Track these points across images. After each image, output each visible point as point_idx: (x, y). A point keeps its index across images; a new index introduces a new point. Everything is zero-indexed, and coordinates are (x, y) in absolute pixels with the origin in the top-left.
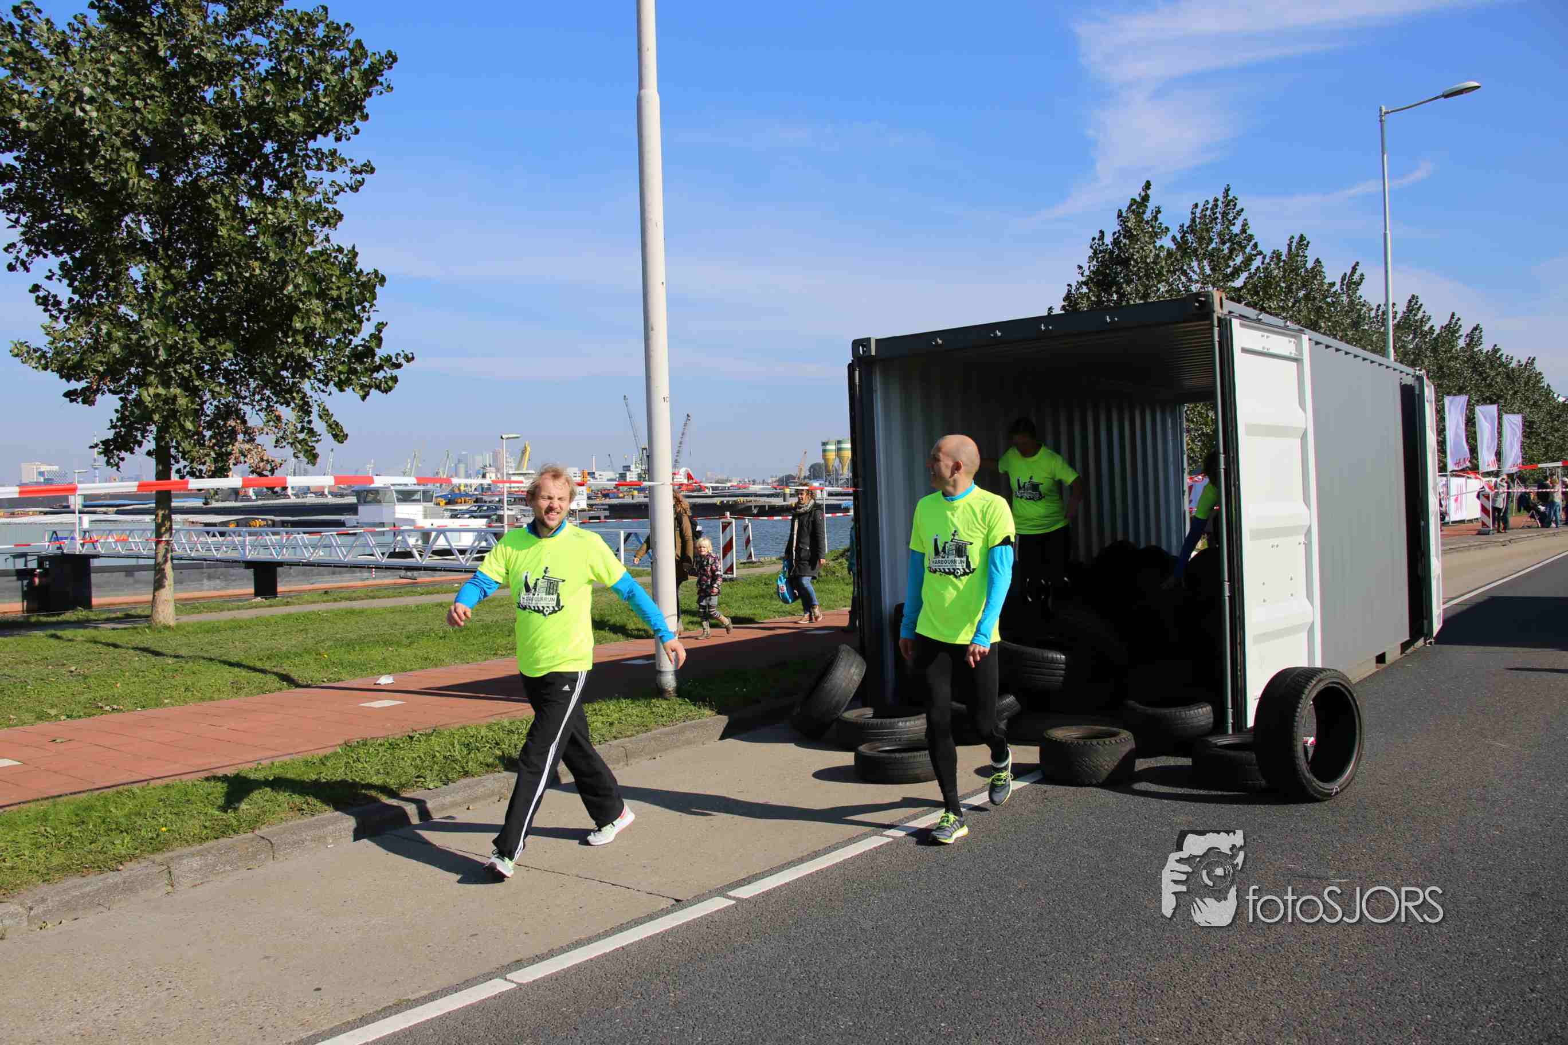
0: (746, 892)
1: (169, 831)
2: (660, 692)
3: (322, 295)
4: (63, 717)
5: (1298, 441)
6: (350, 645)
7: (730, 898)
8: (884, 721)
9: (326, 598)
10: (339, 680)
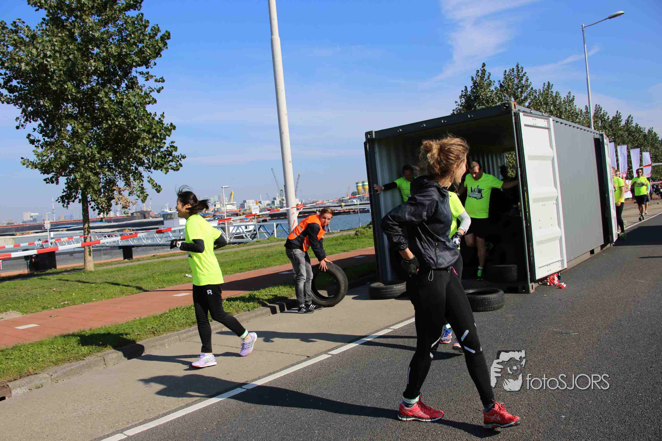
0: (335, 352)
4: (53, 308)
5: (550, 162)
6: (167, 274)
7: (329, 354)
8: (388, 286)
9: (154, 257)
10: (163, 287)
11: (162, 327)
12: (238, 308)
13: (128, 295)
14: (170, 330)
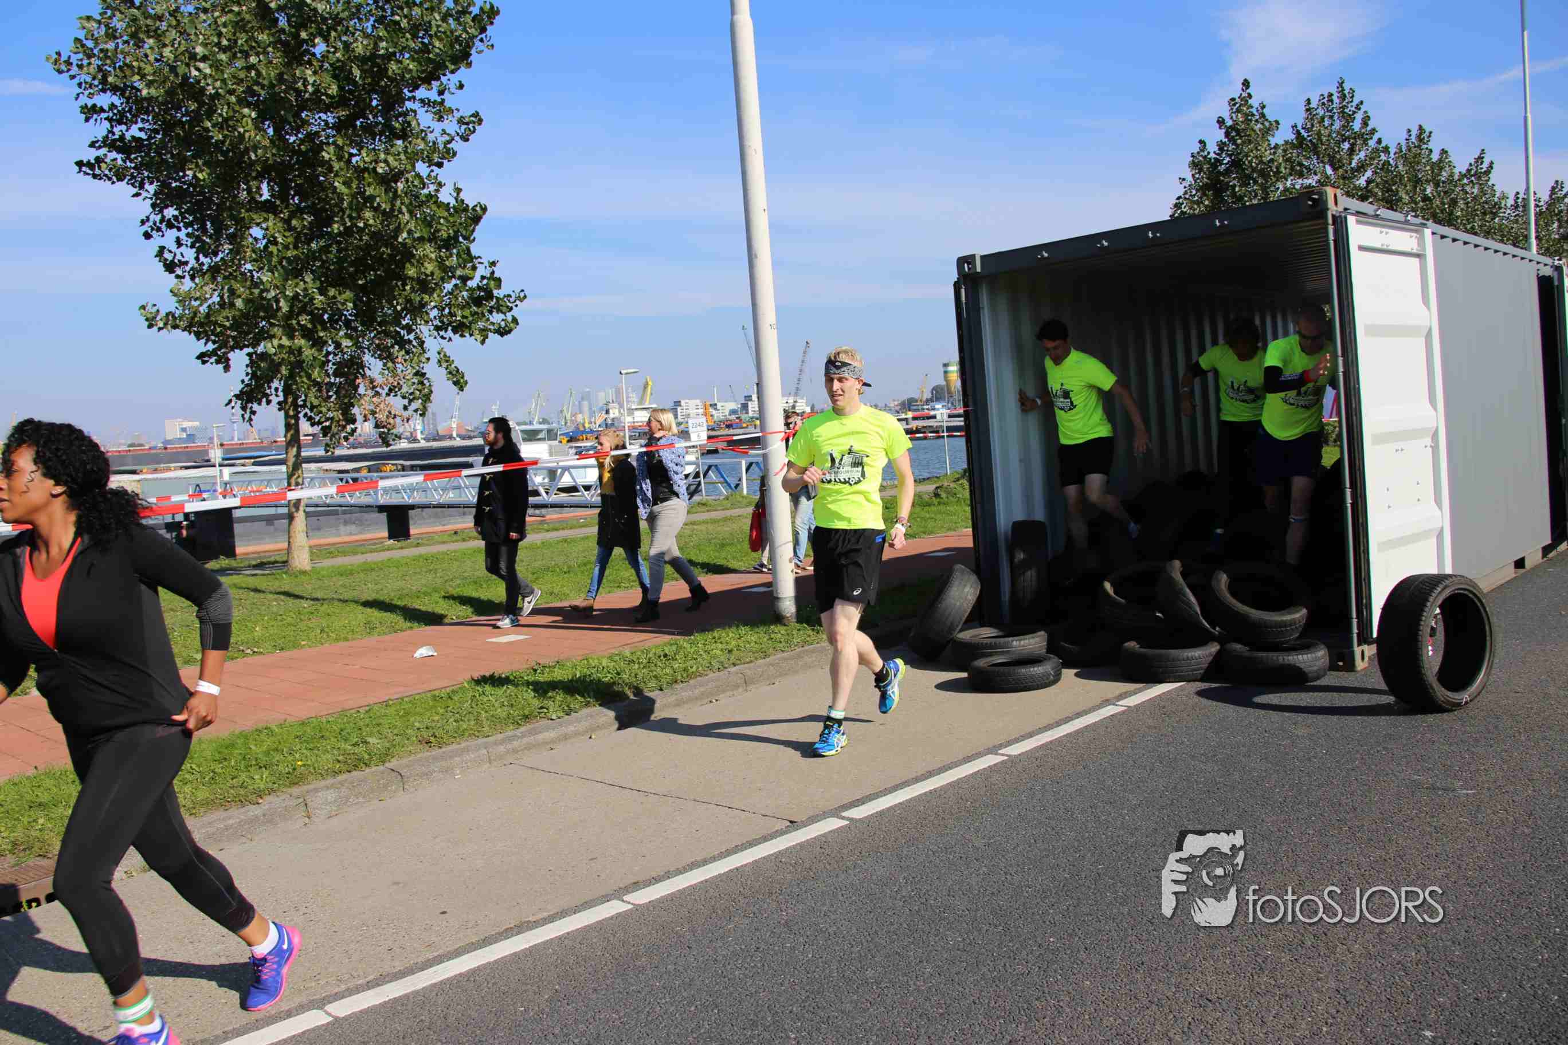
0: (858, 813)
1: (304, 765)
2: (778, 618)
3: (434, 240)
5: (1422, 341)
7: (843, 818)
13: (384, 634)
14: (468, 733)
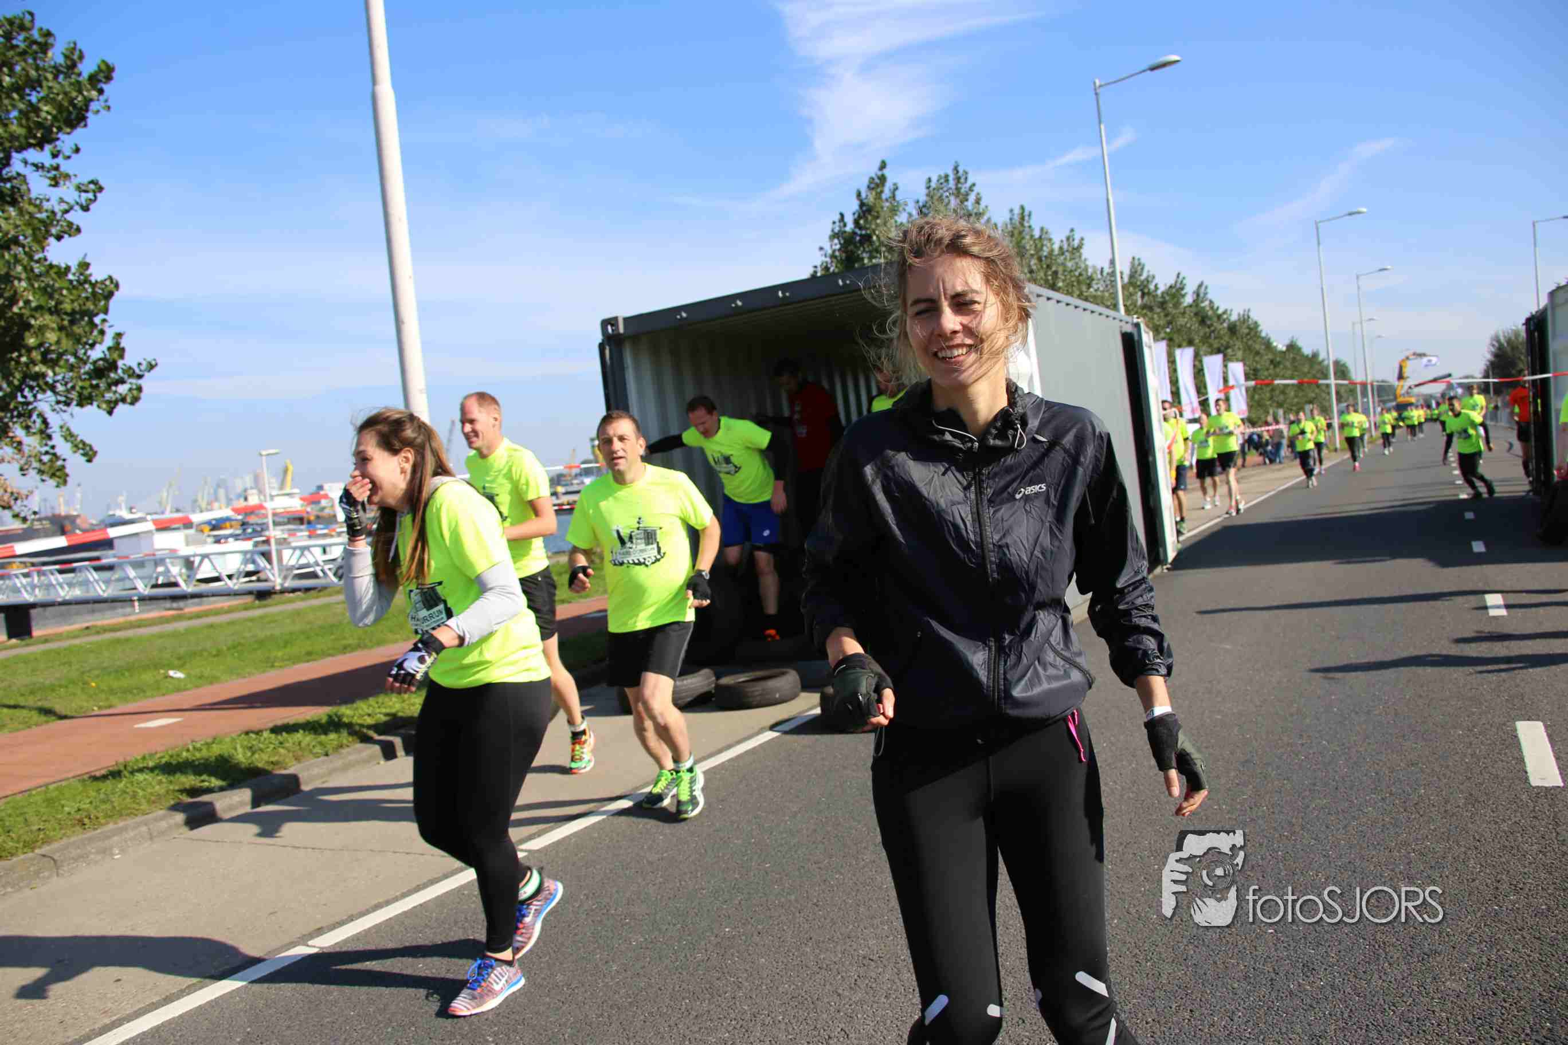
0: (537, 844)
3: (56, 311)
6: (119, 672)
9: (87, 632)
10: (110, 707)
11: (104, 807)
12: (301, 749)
13: (18, 730)
14: (124, 812)
